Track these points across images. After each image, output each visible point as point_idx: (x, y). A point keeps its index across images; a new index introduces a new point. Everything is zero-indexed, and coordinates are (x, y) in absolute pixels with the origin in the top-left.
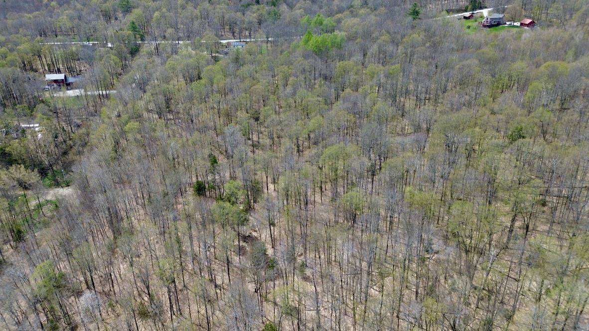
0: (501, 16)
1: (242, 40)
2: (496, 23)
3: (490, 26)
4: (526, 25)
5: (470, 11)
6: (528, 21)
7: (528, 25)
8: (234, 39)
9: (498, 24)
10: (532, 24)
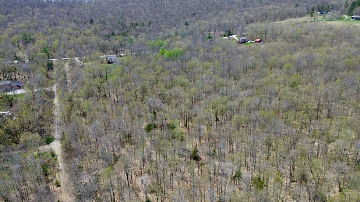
0: (245, 38)
1: (111, 55)
2: (244, 42)
3: (242, 43)
4: (257, 42)
5: (227, 36)
6: (258, 40)
7: (259, 42)
8: (105, 55)
9: (245, 42)
10: (260, 41)
